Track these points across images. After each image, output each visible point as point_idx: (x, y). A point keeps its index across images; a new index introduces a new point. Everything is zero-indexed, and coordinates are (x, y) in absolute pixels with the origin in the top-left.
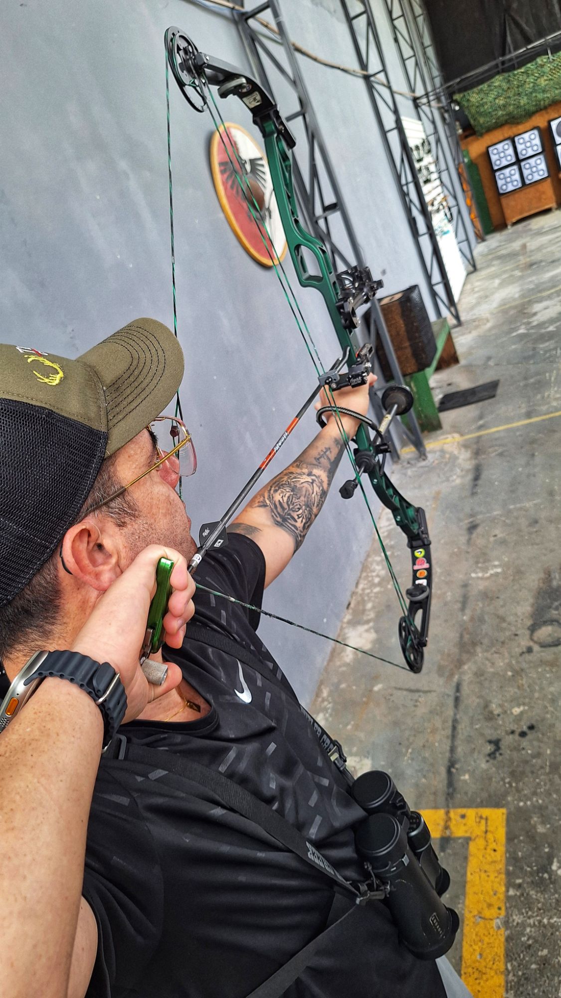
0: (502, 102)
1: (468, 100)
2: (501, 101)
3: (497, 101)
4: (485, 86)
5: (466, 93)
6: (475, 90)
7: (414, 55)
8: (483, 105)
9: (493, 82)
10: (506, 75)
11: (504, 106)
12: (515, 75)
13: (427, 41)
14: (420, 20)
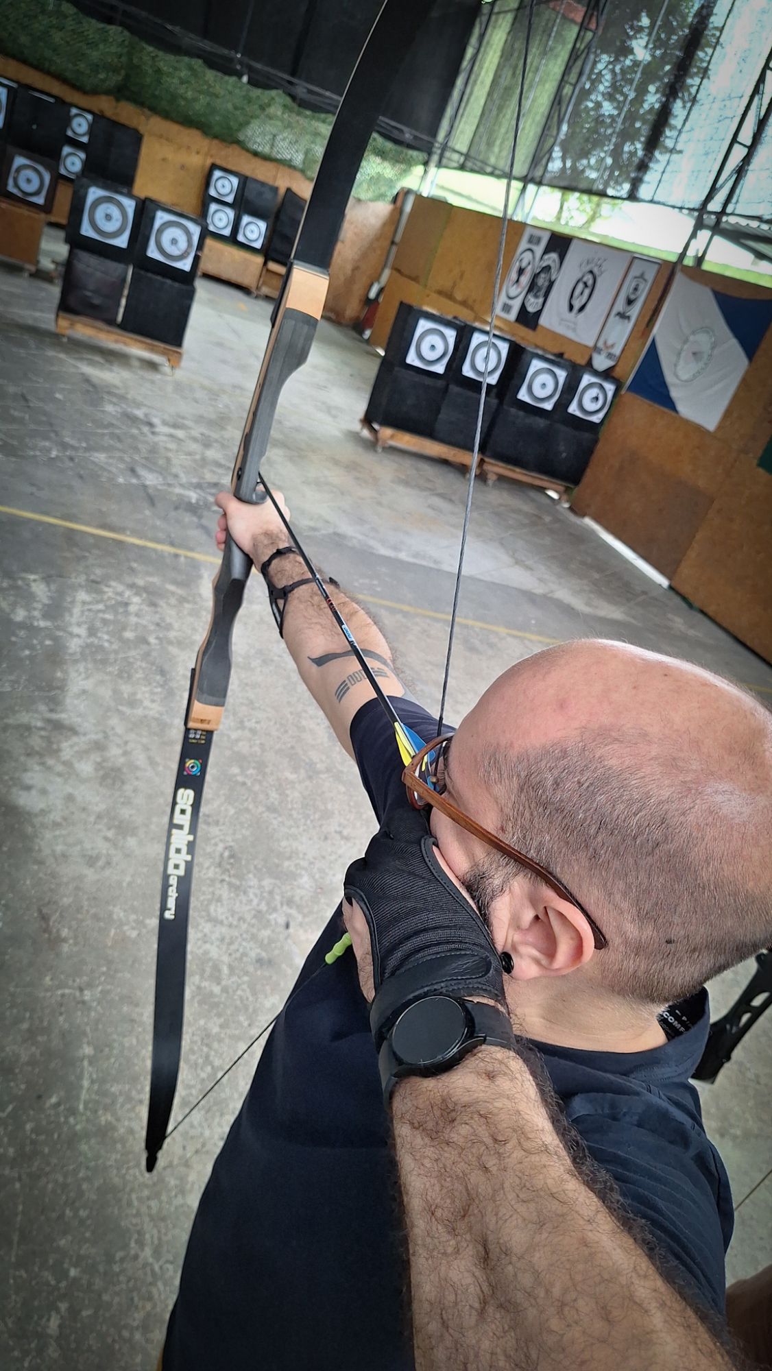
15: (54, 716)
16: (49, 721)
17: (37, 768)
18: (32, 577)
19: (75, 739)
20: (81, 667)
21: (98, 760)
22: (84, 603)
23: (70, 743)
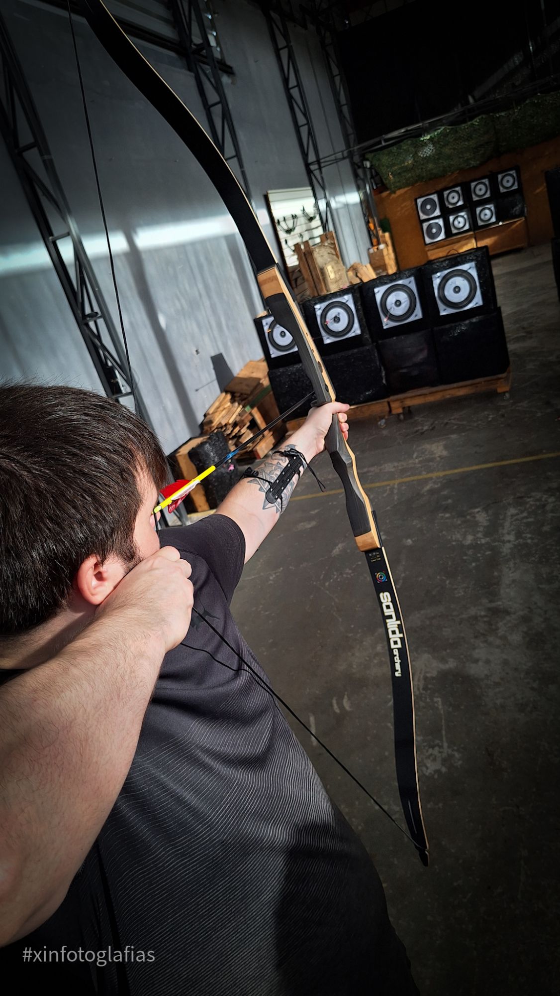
1: (379, 160)
5: (377, 154)
7: (308, 124)
13: (343, 100)
14: (337, 80)
15: (493, 605)
16: (489, 609)
17: (482, 645)
18: (477, 510)
19: (508, 618)
20: (511, 564)
21: (525, 629)
22: (512, 516)
23: (505, 622)
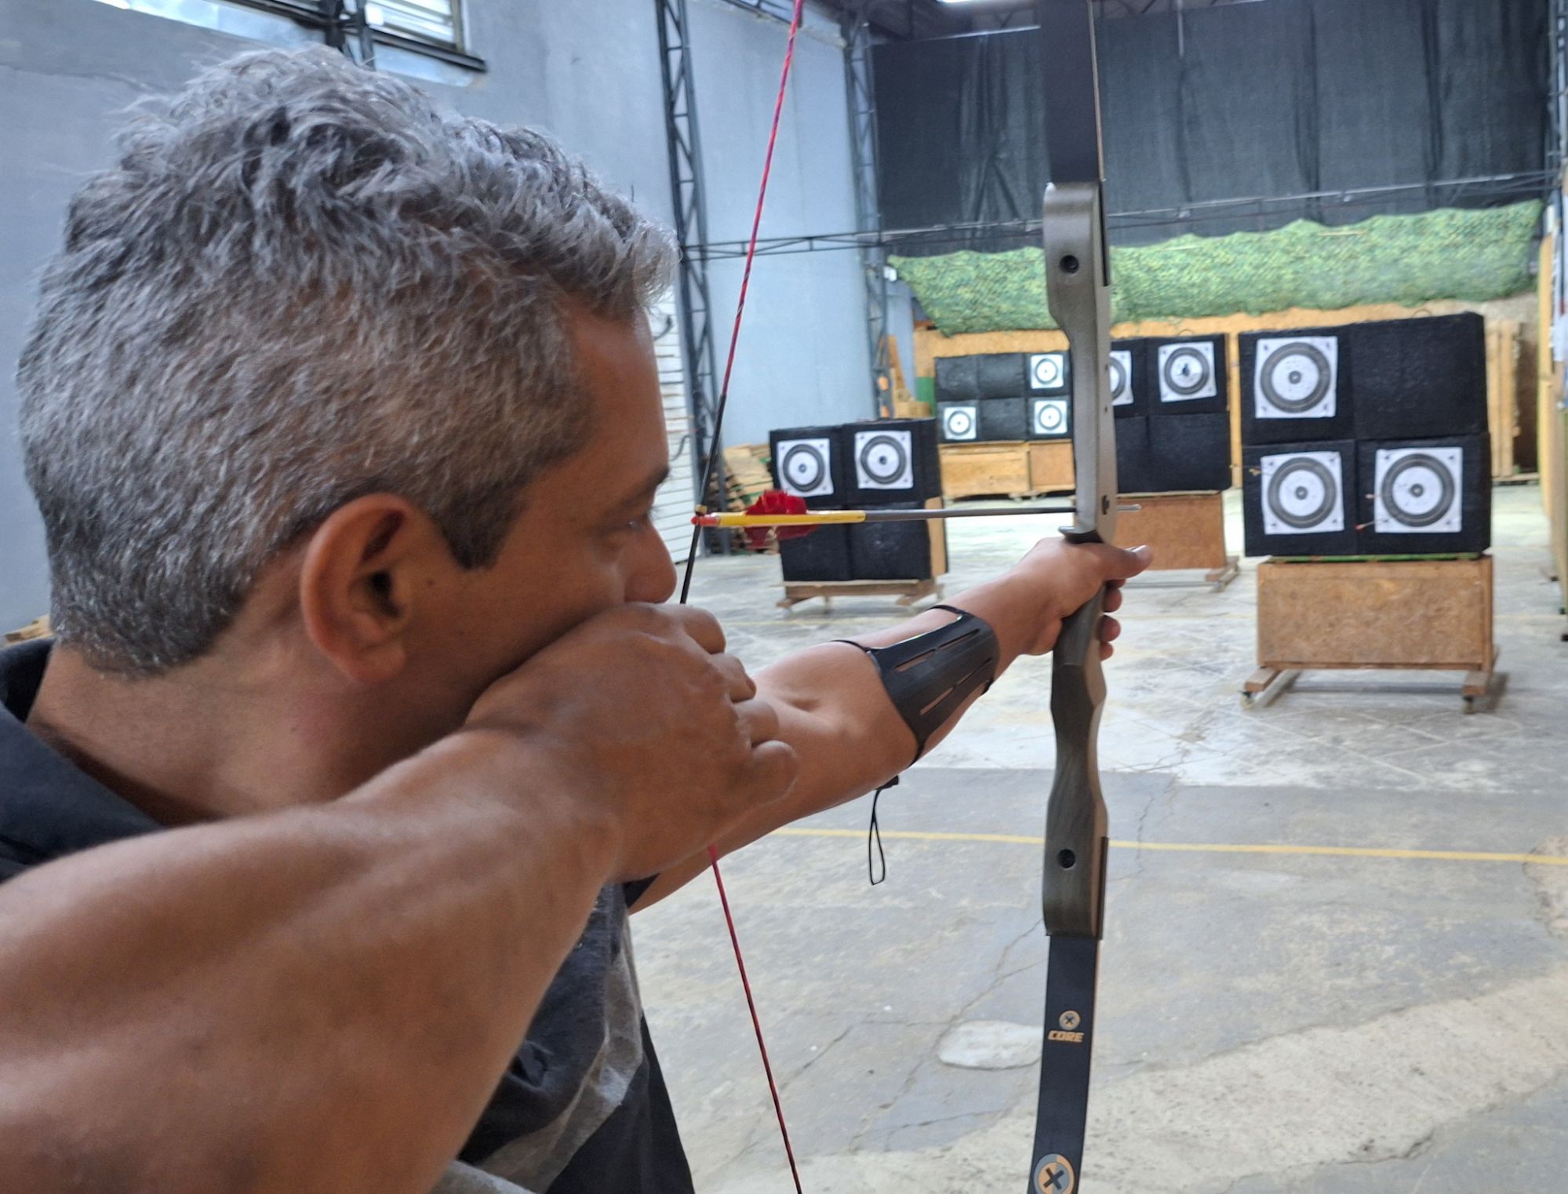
0: (968, 296)
1: (911, 273)
2: (965, 294)
3: (960, 291)
4: (939, 260)
5: (909, 260)
6: (925, 261)
8: (935, 288)
9: (951, 259)
10: (975, 255)
11: (974, 302)
12: (988, 261)
